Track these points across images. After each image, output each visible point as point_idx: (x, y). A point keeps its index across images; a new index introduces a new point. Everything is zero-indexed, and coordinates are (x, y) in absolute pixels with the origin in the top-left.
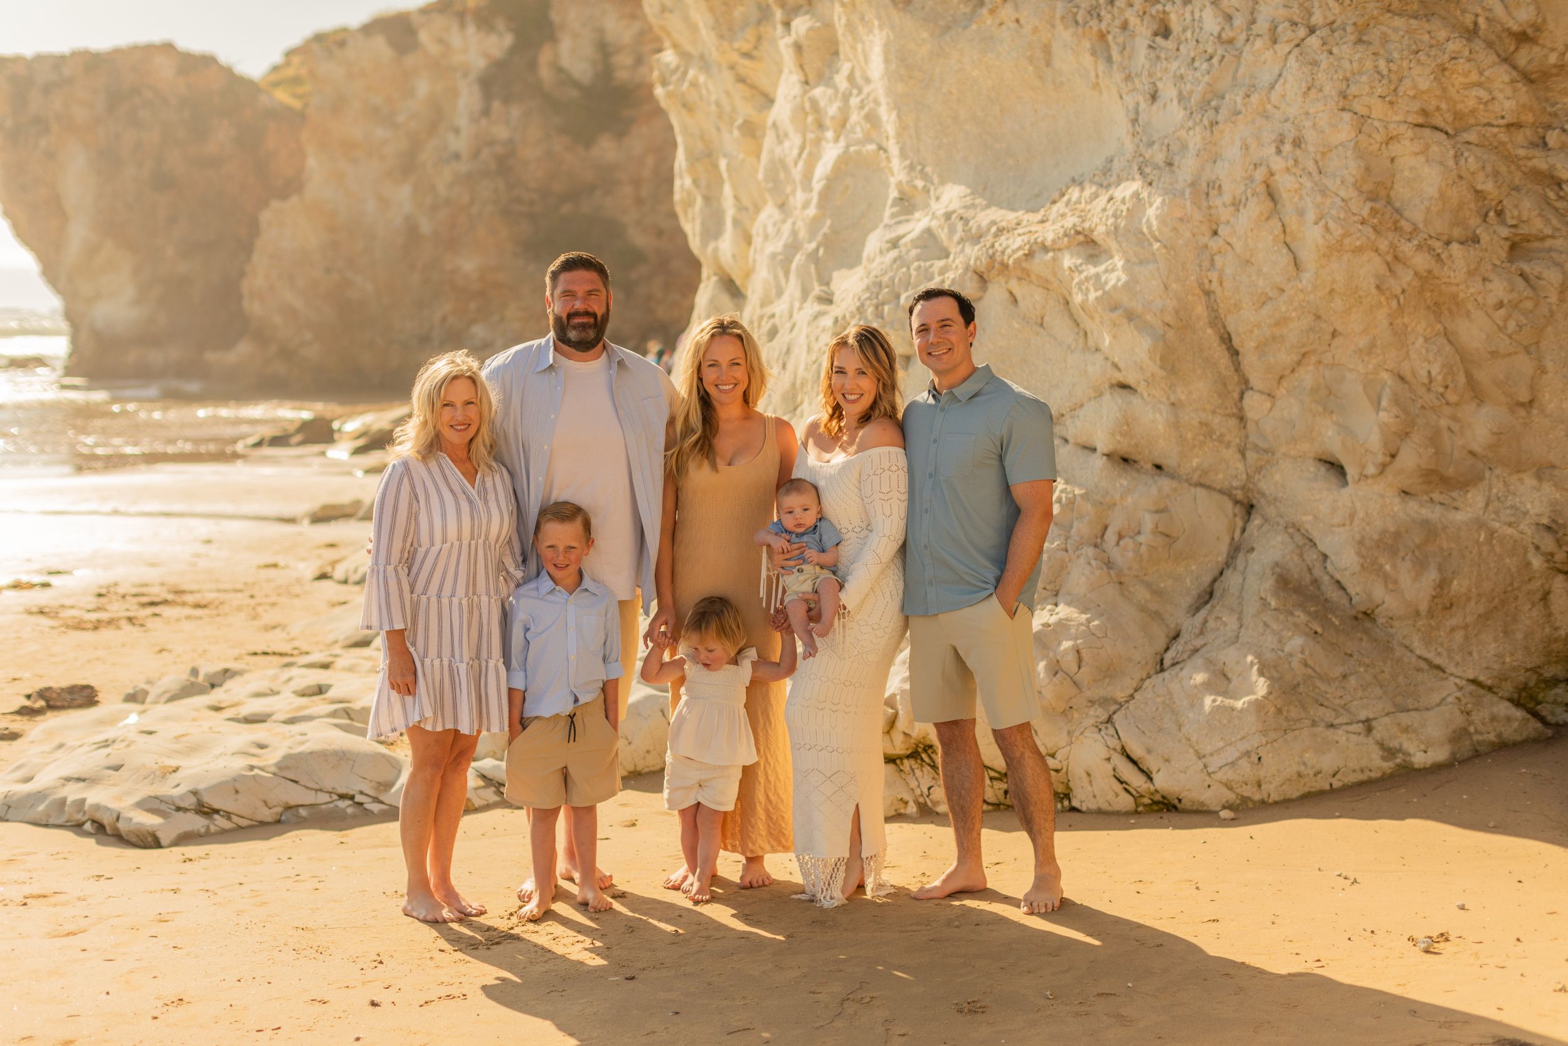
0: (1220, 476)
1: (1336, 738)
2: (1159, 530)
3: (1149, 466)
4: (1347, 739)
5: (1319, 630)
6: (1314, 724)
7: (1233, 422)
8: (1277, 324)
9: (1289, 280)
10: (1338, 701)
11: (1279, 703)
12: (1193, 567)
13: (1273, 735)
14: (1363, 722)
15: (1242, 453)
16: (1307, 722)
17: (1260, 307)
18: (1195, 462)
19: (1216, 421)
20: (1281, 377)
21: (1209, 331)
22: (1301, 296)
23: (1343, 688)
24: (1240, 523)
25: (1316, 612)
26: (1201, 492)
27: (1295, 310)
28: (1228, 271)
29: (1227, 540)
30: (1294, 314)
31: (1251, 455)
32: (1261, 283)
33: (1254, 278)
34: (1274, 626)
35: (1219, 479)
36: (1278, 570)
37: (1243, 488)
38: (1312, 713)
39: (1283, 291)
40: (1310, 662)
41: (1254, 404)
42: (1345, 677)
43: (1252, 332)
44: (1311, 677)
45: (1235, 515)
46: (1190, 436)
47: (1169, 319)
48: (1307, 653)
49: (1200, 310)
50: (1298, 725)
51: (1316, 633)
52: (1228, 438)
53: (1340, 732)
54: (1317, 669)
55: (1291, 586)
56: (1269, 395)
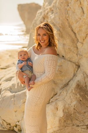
0: (74, 59)
1: (78, 129)
2: (59, 70)
3: (61, 56)
4: (81, 130)
5: (82, 100)
6: (73, 125)
7: (75, 48)
8: (80, 27)
9: (81, 16)
10: (81, 119)
11: (65, 119)
12: (66, 78)
13: (62, 128)
14: (86, 125)
15: (77, 55)
16: (71, 125)
17: (77, 23)
18: (69, 56)
19: (72, 48)
20: (84, 39)
21: (69, 28)
22: (84, 20)
23: (84, 115)
24: (76, 69)
25: (82, 95)
26: (69, 62)
27: (83, 23)
28: (70, 14)
29: (73, 73)
30: (83, 25)
31: (78, 56)
32: (76, 17)
33: (75, 16)
34: (72, 97)
35: (73, 60)
36: (78, 83)
37: (78, 62)
38: (74, 122)
39: (81, 19)
40: (76, 109)
41: (79, 45)
42: (85, 112)
43: (76, 29)
44: (75, 112)
45: (76, 68)
46: (67, 51)
47: (60, 26)
48: (76, 106)
49: (67, 24)
50: (69, 125)
51: (81, 100)
52: (74, 52)
53: (80, 128)
54: (78, 110)
55: (79, 87)
56: (82, 43)
